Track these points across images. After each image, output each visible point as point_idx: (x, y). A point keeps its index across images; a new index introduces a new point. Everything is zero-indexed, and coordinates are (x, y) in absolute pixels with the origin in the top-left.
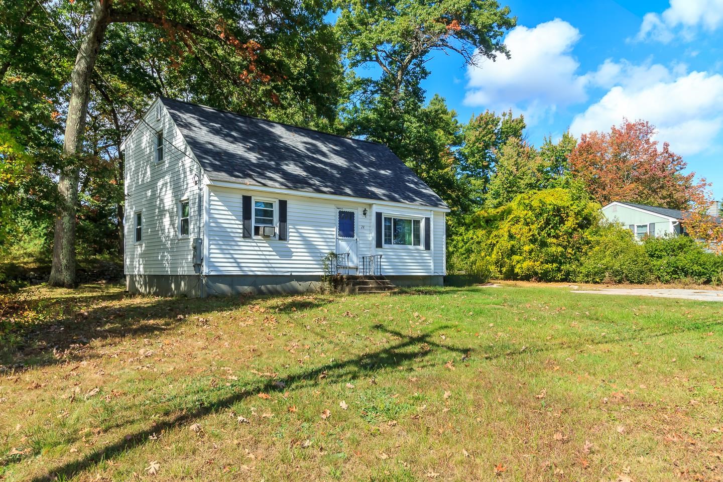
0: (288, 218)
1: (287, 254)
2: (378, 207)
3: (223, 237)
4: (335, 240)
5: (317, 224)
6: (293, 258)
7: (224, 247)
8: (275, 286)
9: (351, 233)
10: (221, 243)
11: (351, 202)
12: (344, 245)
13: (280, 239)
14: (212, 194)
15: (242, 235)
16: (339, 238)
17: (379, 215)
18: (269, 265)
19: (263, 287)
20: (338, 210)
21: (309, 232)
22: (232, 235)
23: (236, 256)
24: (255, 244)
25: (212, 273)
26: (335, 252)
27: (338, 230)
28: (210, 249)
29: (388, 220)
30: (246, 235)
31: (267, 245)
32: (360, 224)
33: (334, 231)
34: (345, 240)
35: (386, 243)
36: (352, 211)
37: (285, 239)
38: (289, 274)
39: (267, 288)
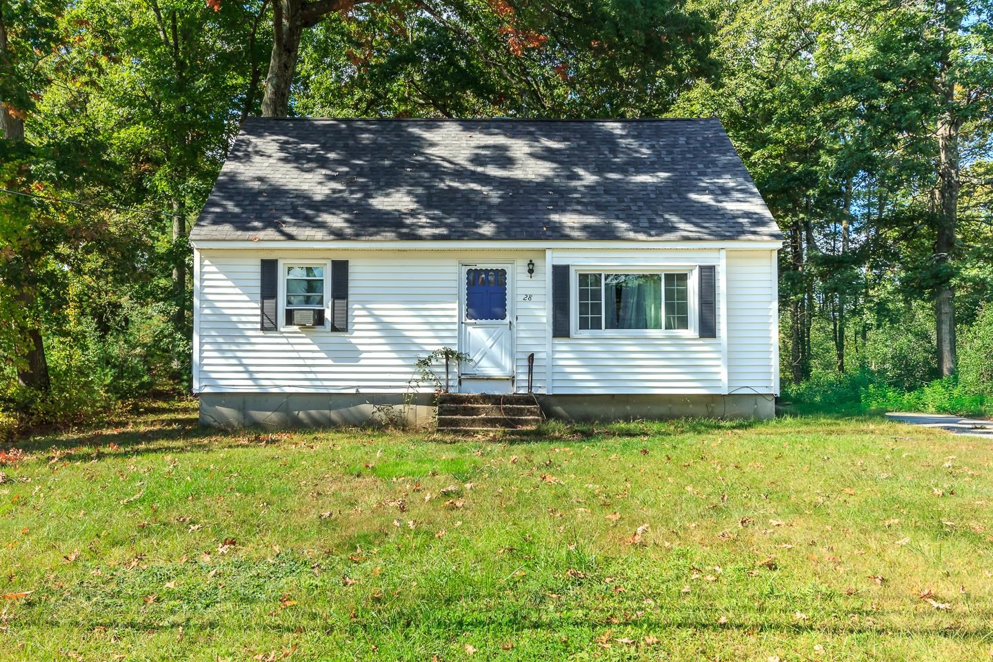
0: (350, 292)
1: (351, 355)
2: (556, 254)
3: (230, 332)
4: (456, 327)
5: (410, 297)
6: (363, 362)
7: (225, 347)
8: (327, 412)
9: (498, 310)
10: (220, 340)
11: (495, 251)
12: (479, 334)
13: (334, 329)
14: (207, 262)
15: (259, 326)
16: (468, 321)
17: (561, 274)
18: (313, 376)
19: (302, 415)
20: (465, 269)
21: (397, 314)
22: (241, 326)
23: (245, 361)
24: (284, 341)
25: (207, 390)
26: (455, 349)
27: (464, 307)
28: (201, 351)
30: (269, 325)
31: (308, 341)
32: (520, 291)
33: (453, 309)
34: (481, 326)
35: (583, 325)
36: (500, 267)
37: (345, 330)
38: (353, 391)
39: (310, 416)
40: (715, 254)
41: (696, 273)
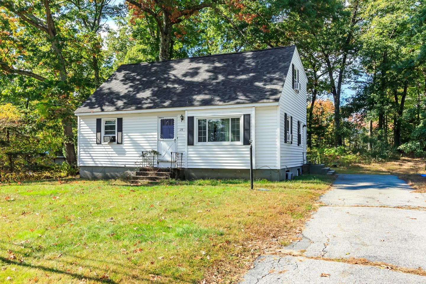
0: (123, 129)
1: (122, 153)
2: (188, 112)
3: (87, 144)
4: (156, 142)
5: (142, 131)
6: (127, 155)
7: (86, 150)
8: (116, 173)
9: (171, 135)
10: (85, 147)
11: (168, 112)
12: (165, 144)
13: (118, 143)
14: (81, 120)
15: (96, 142)
16: (161, 139)
17: (191, 120)
18: (111, 160)
19: (109, 174)
20: (160, 119)
21: (137, 137)
22: (91, 142)
23: (92, 155)
24: (103, 147)
25: (81, 165)
26: (156, 150)
27: (160, 134)
28: (80, 151)
29: (203, 121)
30: (99, 142)
31: (110, 147)
32: (178, 127)
33: (155, 135)
34: (165, 141)
35: (200, 140)
36: (172, 118)
37: (122, 143)
38: (123, 166)
39: (111, 175)
41: (242, 117)
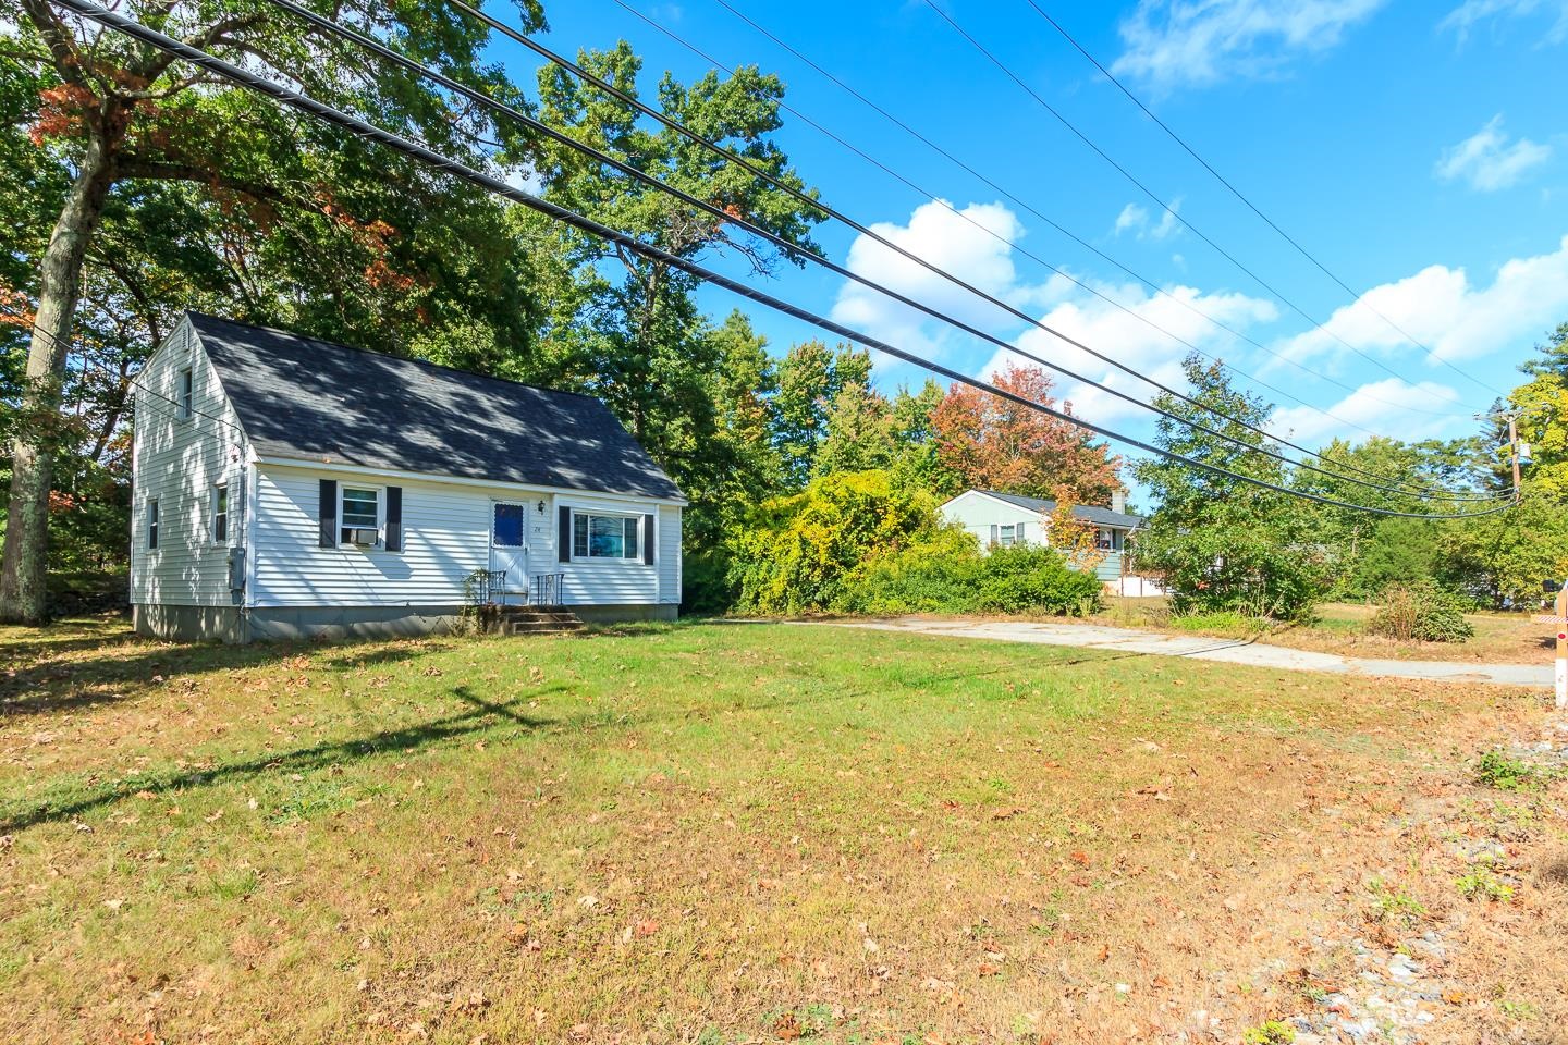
0: (403, 515)
1: (403, 572)
2: (562, 498)
3: (284, 546)
4: (487, 551)
5: (457, 525)
6: (413, 579)
7: (286, 562)
8: (379, 624)
9: (517, 538)
10: (279, 555)
11: (517, 491)
12: (505, 557)
13: (389, 548)
14: (263, 477)
15: (317, 543)
16: (496, 546)
17: (564, 512)
18: (368, 591)
19: (356, 626)
20: (494, 503)
21: (444, 539)
22: (300, 542)
23: (307, 577)
24: (342, 557)
25: (261, 605)
26: (487, 569)
27: (493, 535)
28: (258, 566)
29: (582, 520)
30: (327, 541)
31: (363, 558)
32: (532, 525)
33: (486, 536)
34: (505, 550)
35: (576, 554)
36: (519, 504)
37: (397, 549)
38: (404, 604)
39: (364, 627)
40: (653, 507)
41: (643, 518)
